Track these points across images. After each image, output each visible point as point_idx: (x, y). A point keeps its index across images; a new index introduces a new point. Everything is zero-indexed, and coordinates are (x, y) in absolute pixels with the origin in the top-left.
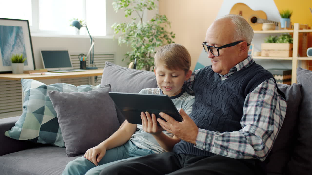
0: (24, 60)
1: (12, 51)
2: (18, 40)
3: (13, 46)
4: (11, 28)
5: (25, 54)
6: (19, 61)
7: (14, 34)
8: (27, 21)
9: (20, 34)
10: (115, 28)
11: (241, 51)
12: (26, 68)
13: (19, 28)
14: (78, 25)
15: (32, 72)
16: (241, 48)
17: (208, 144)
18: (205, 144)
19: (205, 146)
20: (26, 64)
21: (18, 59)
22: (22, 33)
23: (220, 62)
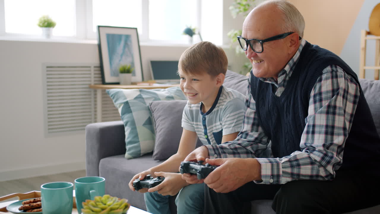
0: (132, 70)
1: (120, 61)
2: (127, 49)
3: (122, 56)
4: (120, 36)
5: (133, 64)
6: (127, 71)
7: (122, 43)
8: (136, 29)
9: (129, 43)
10: (233, 35)
11: (290, 46)
12: (134, 79)
13: (128, 37)
14: (190, 32)
15: (139, 83)
16: (290, 42)
17: (275, 176)
18: (272, 177)
19: (273, 179)
20: (134, 75)
21: (126, 68)
22: (131, 42)
23: (265, 62)
